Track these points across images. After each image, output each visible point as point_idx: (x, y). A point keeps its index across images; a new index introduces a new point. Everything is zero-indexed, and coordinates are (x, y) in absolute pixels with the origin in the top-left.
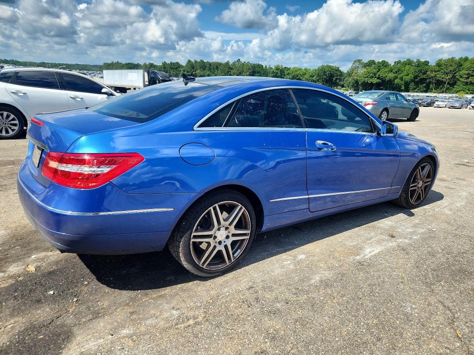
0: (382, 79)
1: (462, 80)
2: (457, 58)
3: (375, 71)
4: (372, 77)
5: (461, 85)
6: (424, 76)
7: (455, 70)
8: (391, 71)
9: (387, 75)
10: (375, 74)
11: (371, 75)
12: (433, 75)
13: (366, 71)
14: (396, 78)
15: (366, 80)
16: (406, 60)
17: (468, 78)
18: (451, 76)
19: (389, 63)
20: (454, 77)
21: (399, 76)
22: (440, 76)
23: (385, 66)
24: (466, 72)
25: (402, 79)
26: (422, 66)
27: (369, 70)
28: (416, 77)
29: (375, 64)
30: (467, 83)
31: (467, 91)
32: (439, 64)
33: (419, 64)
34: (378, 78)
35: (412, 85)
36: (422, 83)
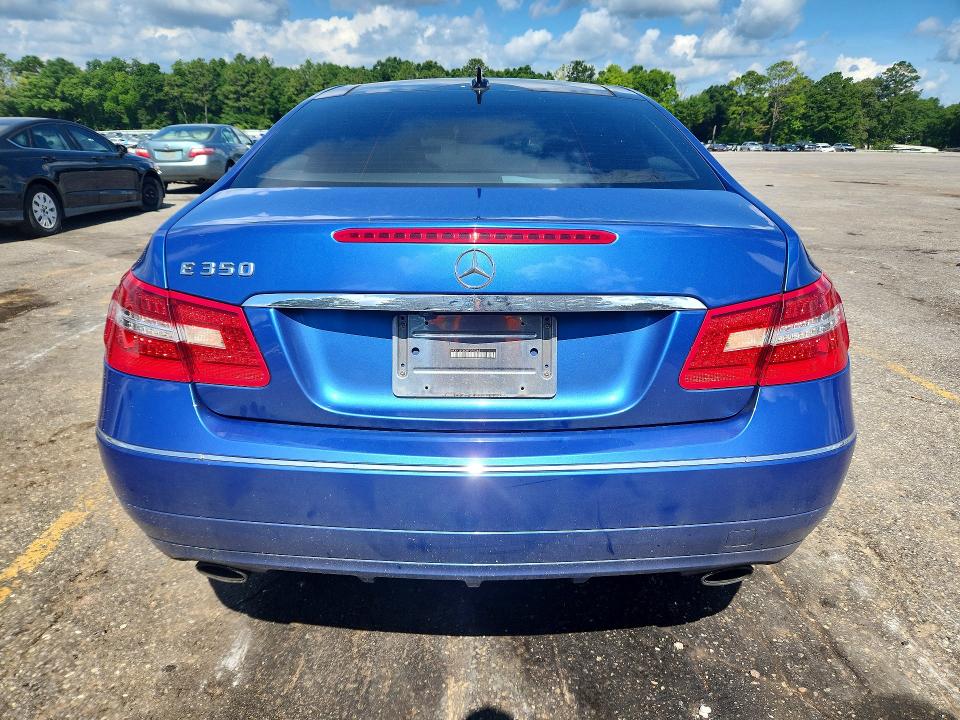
0: (72, 101)
1: (230, 103)
2: (207, 61)
3: (50, 81)
4: (46, 97)
5: (231, 113)
6: (160, 96)
7: (211, 84)
8: (88, 84)
9: (80, 91)
10: (52, 90)
11: (43, 91)
12: (176, 92)
13: (26, 81)
14: (103, 98)
15: (34, 103)
16: (110, 60)
17: (238, 100)
18: (209, 96)
19: (76, 66)
20: (214, 97)
21: (109, 94)
22: (190, 96)
23: (69, 72)
24: (232, 89)
25: (116, 100)
26: (148, 73)
27: (33, 79)
28: (144, 97)
29: (41, 65)
30: (239, 109)
31: (245, 124)
32: (179, 71)
33: (140, 70)
34: (64, 99)
35: (142, 115)
36: (161, 111)
